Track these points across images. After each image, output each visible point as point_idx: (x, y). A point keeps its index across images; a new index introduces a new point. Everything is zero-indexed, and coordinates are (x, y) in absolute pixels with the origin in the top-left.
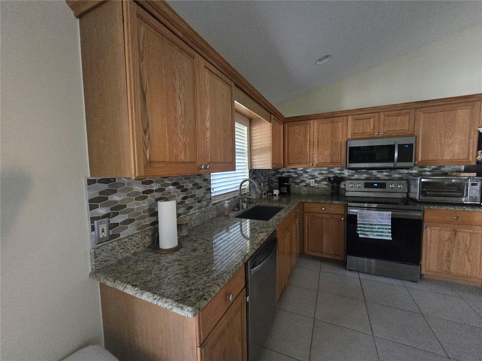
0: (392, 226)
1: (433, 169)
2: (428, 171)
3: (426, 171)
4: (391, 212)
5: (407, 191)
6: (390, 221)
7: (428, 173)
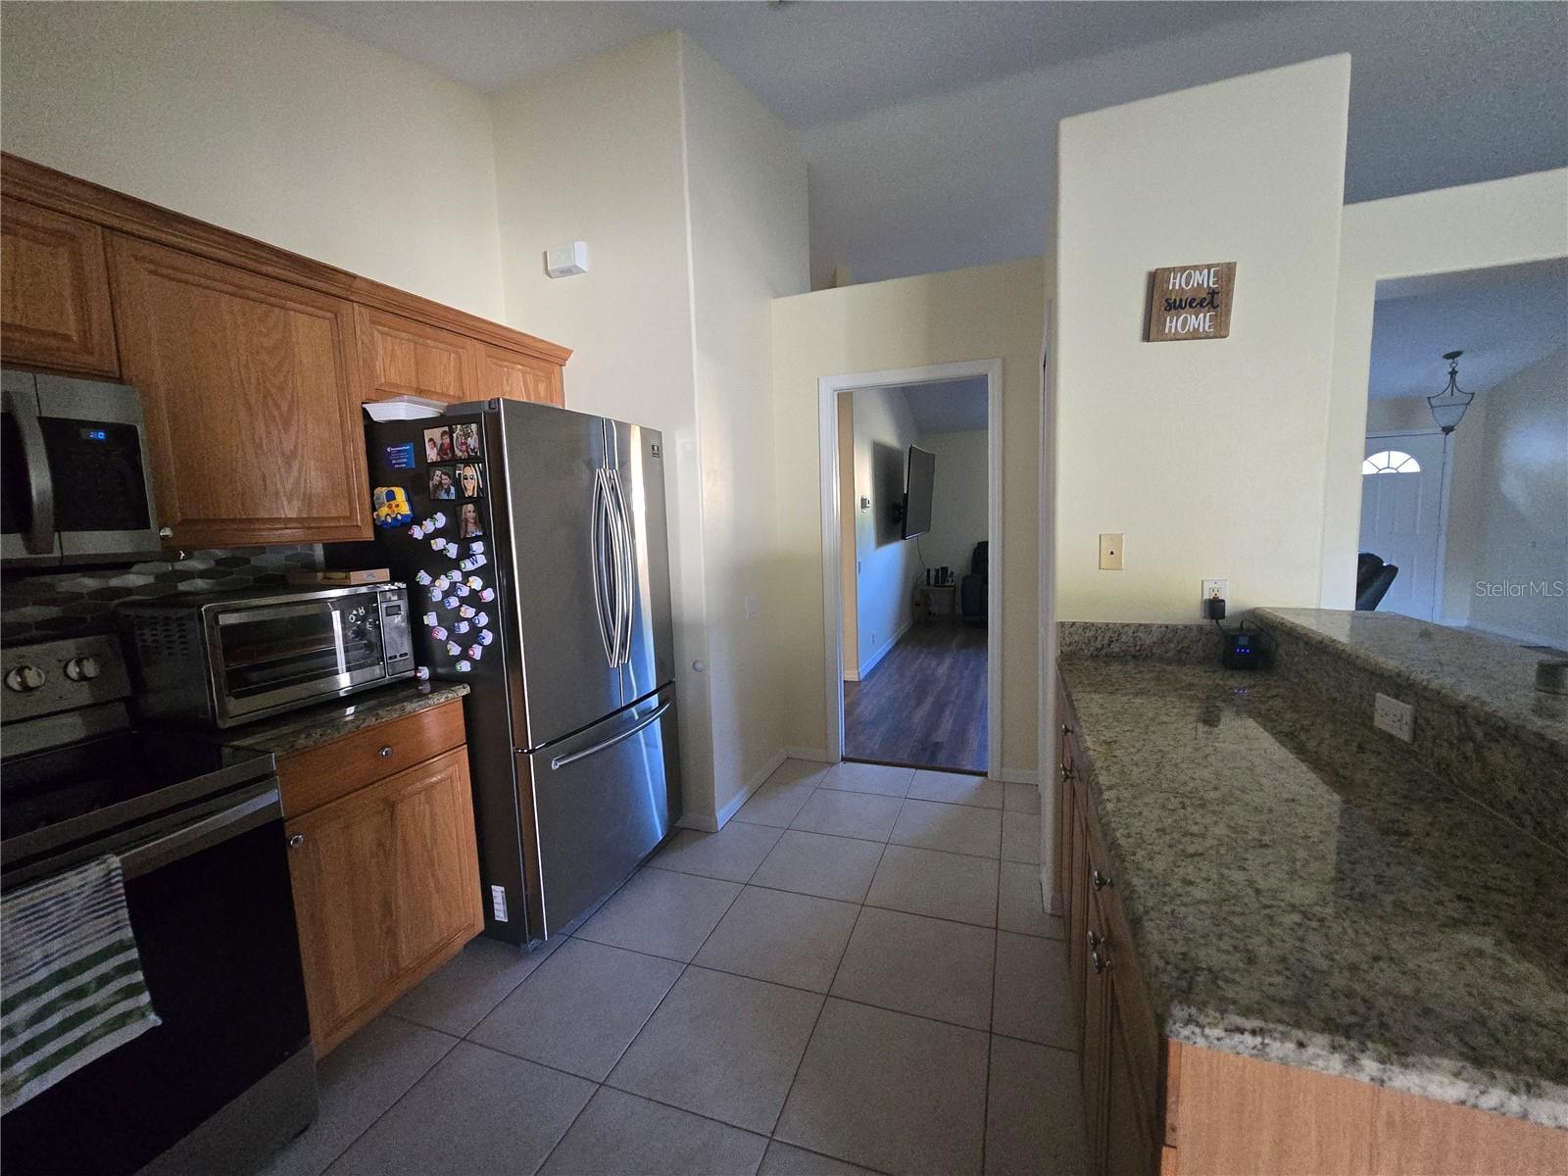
0: (140, 939)
1: (218, 562)
2: (203, 574)
3: (189, 575)
4: (115, 861)
5: (127, 692)
6: (124, 913)
7: (200, 584)
